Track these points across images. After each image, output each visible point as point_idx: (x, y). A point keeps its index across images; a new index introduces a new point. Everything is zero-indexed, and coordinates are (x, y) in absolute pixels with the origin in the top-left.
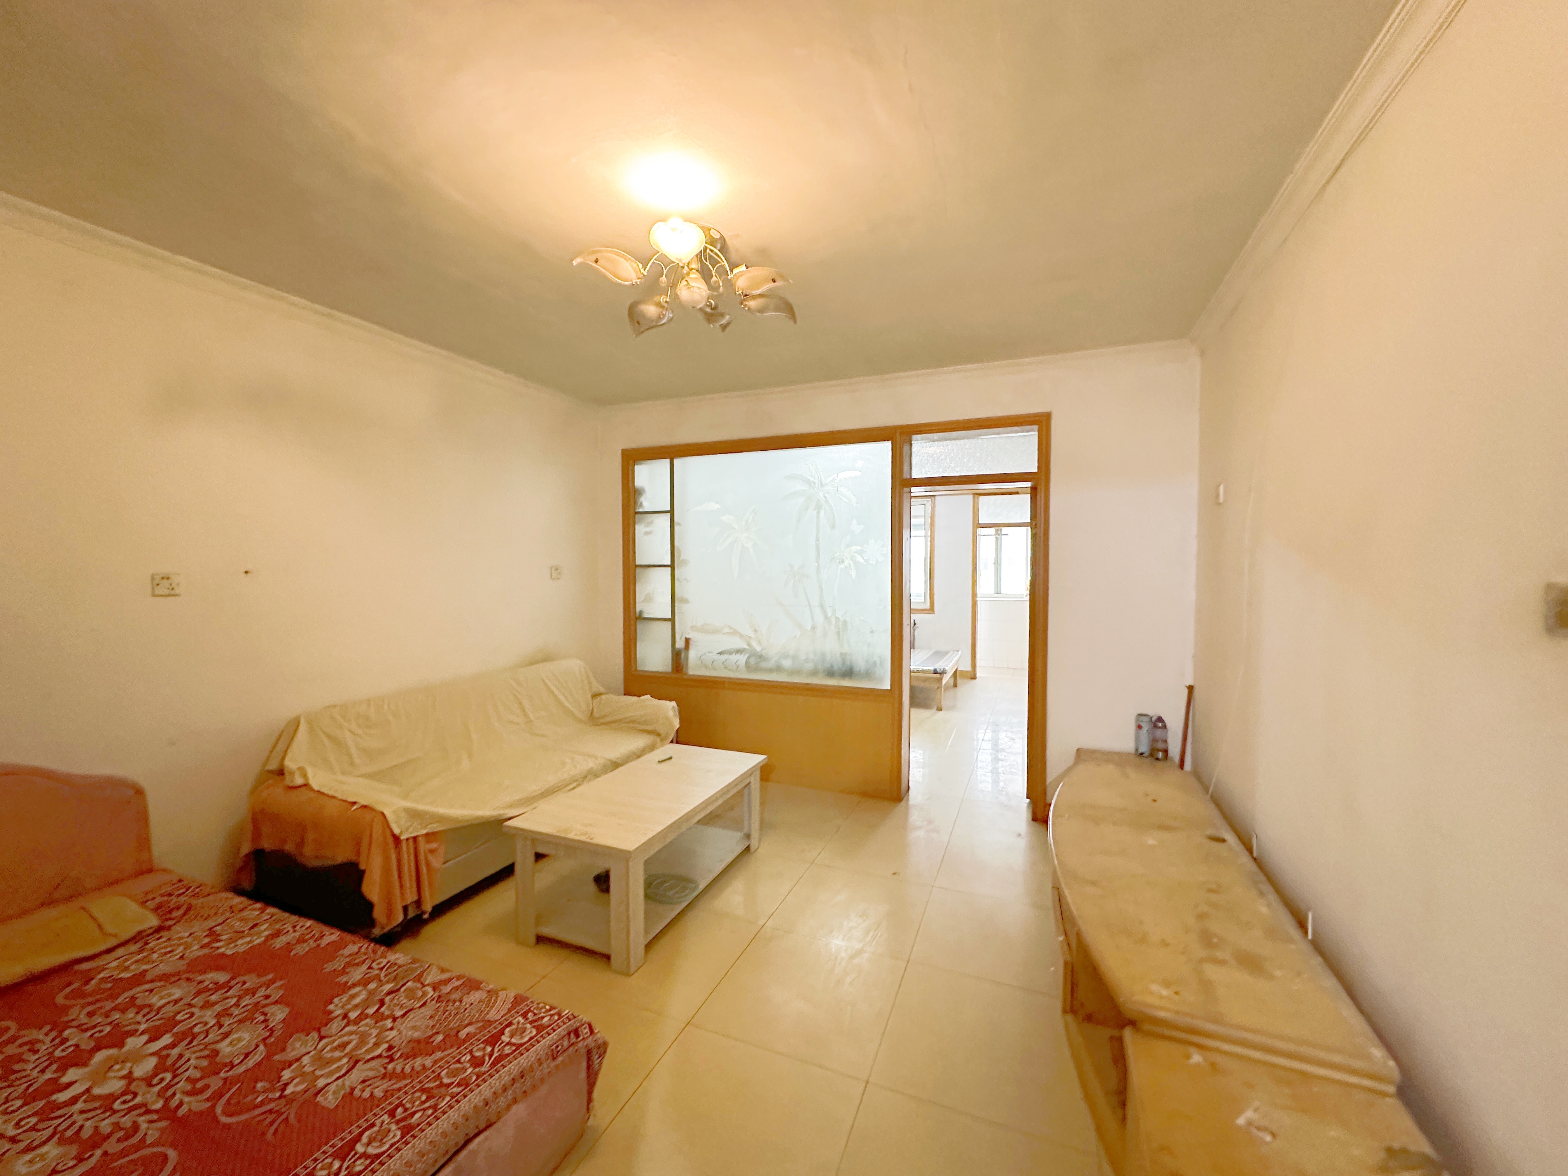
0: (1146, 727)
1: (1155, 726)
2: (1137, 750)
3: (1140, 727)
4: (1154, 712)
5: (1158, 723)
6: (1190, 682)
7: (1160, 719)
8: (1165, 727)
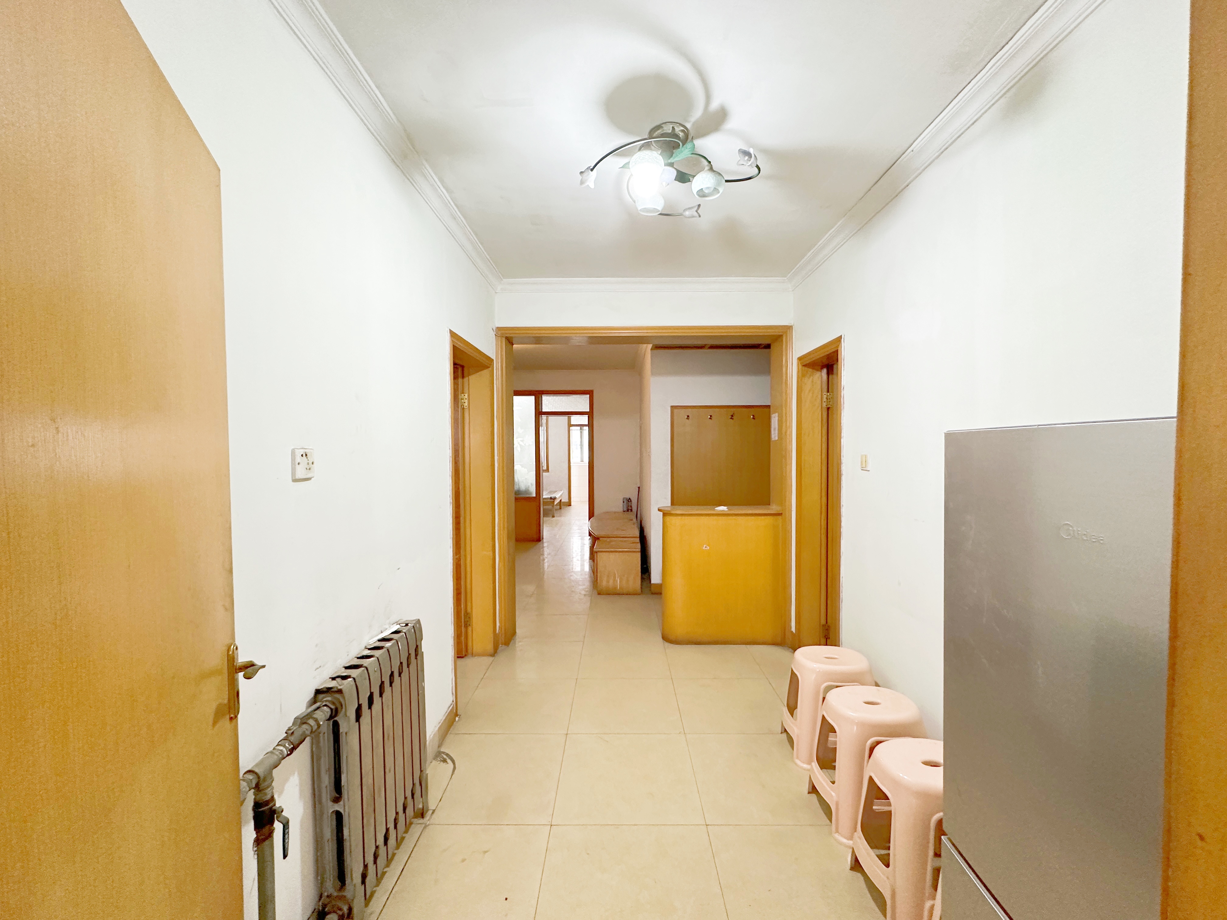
0: (625, 502)
1: (628, 501)
2: (623, 510)
3: (624, 502)
4: (628, 497)
5: (629, 500)
6: (639, 486)
7: (630, 499)
8: (631, 501)
